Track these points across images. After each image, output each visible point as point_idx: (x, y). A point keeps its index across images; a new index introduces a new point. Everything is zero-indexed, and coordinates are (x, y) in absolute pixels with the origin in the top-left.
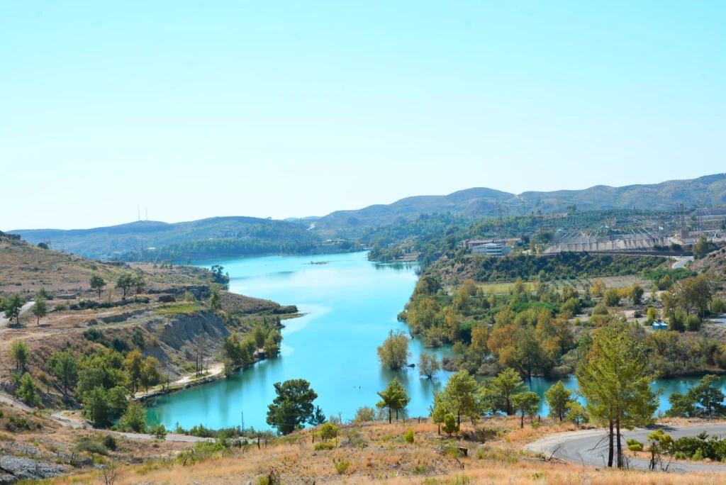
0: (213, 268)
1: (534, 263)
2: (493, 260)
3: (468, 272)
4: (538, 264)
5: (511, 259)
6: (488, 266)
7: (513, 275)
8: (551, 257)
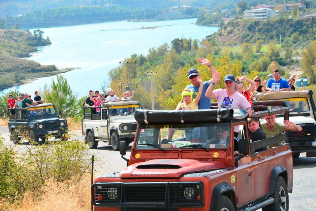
0: (35, 32)
1: (291, 26)
2: (257, 23)
3: (235, 35)
4: (295, 27)
5: (271, 23)
6: (252, 29)
7: (272, 38)
8: (307, 20)
